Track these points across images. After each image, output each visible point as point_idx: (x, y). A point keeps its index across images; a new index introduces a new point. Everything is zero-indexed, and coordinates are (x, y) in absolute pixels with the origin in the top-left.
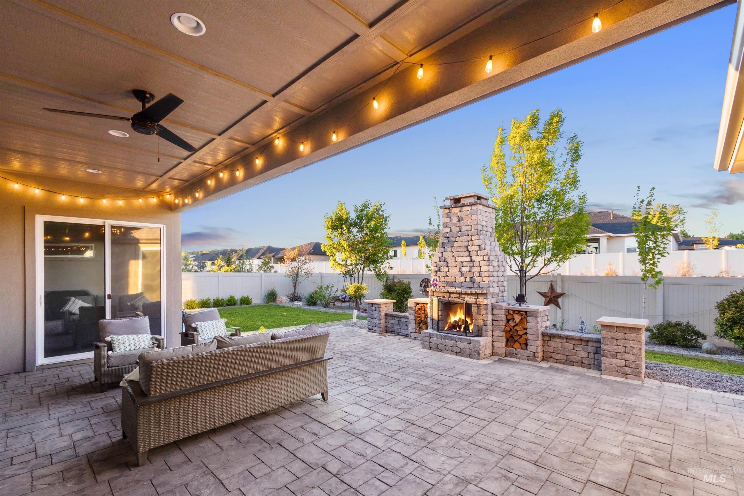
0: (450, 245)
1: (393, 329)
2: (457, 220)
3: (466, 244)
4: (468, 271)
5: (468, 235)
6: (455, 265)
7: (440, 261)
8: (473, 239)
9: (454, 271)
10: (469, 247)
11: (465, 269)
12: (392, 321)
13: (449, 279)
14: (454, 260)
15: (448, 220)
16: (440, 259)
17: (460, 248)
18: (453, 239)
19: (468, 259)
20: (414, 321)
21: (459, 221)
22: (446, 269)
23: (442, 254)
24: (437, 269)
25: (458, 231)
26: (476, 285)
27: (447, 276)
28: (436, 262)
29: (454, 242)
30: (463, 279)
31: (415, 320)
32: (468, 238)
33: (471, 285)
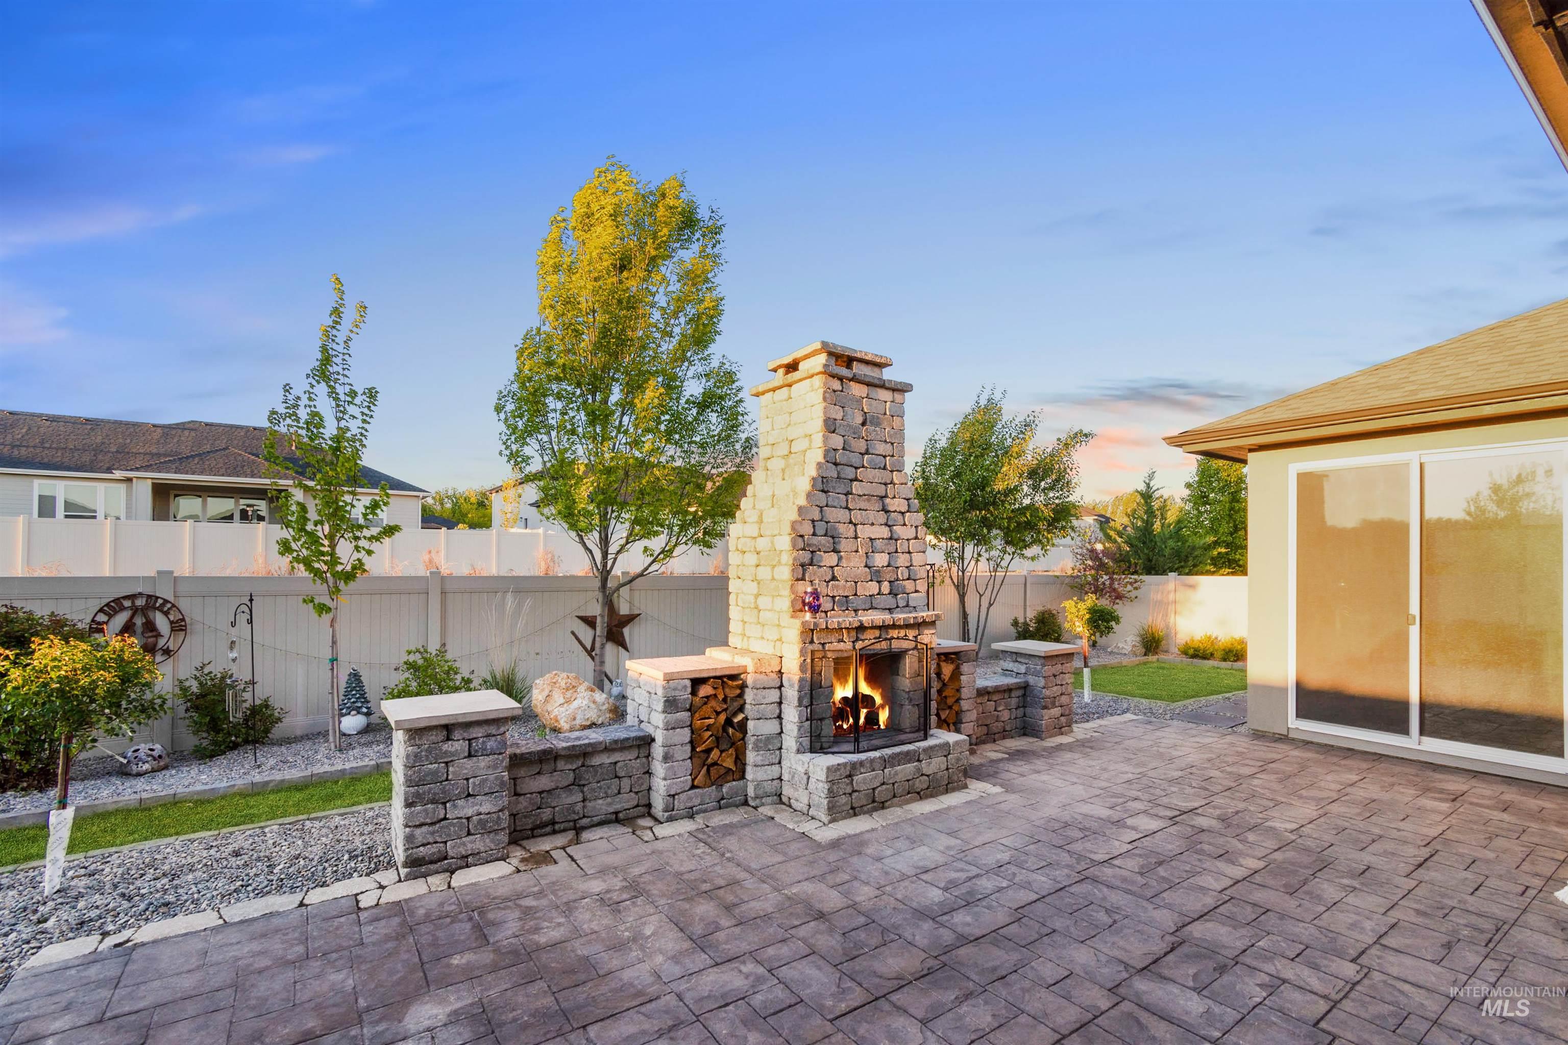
0: (842, 488)
2: (859, 420)
3: (881, 491)
4: (886, 564)
5: (885, 468)
6: (854, 549)
7: (814, 534)
8: (896, 481)
9: (854, 565)
10: (887, 501)
11: (880, 560)
13: (841, 588)
14: (851, 534)
15: (837, 413)
16: (814, 526)
17: (869, 500)
18: (849, 473)
19: (885, 532)
20: (688, 748)
21: (864, 424)
22: (831, 559)
23: (821, 511)
24: (806, 556)
25: (863, 451)
26: (902, 603)
27: (834, 578)
28: (802, 536)
29: (852, 480)
30: (873, 588)
31: (691, 742)
32: (885, 476)
33: (890, 602)
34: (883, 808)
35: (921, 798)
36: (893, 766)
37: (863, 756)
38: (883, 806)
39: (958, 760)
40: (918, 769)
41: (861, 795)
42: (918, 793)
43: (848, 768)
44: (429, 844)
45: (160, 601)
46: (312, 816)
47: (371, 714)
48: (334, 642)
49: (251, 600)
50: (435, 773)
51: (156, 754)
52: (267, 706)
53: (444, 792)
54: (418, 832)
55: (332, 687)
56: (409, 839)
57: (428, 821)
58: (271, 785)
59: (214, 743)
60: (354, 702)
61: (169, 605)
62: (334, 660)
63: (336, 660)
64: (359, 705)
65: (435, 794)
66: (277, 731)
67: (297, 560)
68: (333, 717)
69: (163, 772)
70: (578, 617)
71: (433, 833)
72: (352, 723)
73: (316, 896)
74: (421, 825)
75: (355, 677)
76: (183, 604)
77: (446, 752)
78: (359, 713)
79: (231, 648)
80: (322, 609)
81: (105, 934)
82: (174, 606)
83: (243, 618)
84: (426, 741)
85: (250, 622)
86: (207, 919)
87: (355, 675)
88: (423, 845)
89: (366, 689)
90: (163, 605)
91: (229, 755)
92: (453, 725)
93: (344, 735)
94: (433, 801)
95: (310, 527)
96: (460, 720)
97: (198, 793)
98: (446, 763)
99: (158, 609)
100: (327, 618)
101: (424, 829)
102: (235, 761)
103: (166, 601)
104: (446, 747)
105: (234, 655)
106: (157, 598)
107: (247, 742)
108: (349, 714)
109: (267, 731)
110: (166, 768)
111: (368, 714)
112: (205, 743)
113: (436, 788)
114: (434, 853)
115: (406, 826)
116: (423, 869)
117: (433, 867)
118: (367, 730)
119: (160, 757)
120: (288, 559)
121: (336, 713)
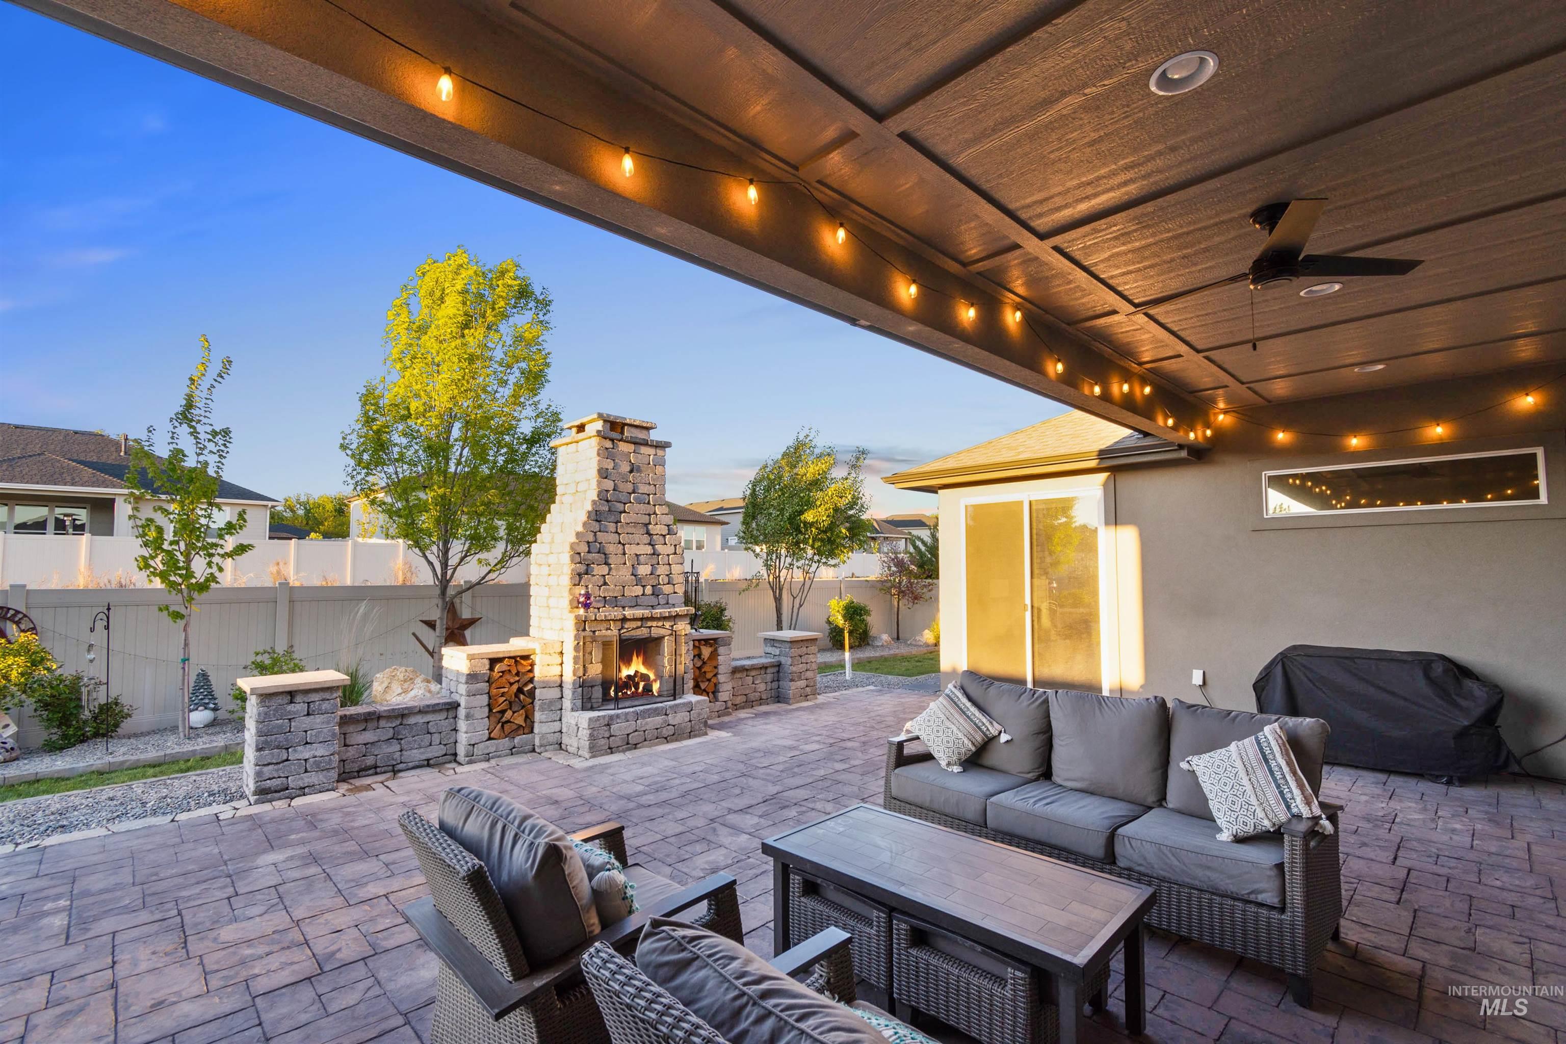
0: (612, 518)
1: (370, 761)
2: (628, 469)
3: (645, 519)
4: (649, 573)
5: (649, 503)
6: (623, 562)
7: (589, 552)
8: (658, 512)
9: (624, 574)
10: (650, 527)
11: (644, 570)
12: (369, 736)
13: (611, 591)
14: (620, 551)
15: (610, 465)
16: (589, 547)
17: (635, 527)
18: (620, 507)
19: (649, 550)
20: (487, 709)
21: (631, 472)
22: (604, 570)
23: (595, 535)
24: (582, 568)
25: (630, 491)
26: (662, 602)
27: (605, 584)
28: (579, 554)
29: (621, 513)
30: (638, 590)
31: (489, 705)
32: (650, 509)
33: (653, 600)
34: (635, 748)
35: (668, 742)
36: (644, 718)
37: (620, 711)
38: (635, 746)
39: (699, 714)
40: (665, 721)
41: (617, 739)
42: (666, 738)
43: (607, 719)
44: (274, 778)
45: (12, 612)
46: (172, 776)
47: (217, 710)
48: (186, 644)
49: (109, 609)
50: (281, 726)
51: (8, 746)
52: (117, 704)
53: (287, 740)
54: (266, 769)
55: (183, 684)
56: (258, 774)
57: (274, 761)
58: (128, 764)
59: (65, 737)
60: (202, 699)
61: (20, 616)
62: (185, 660)
63: (188, 660)
64: (207, 701)
65: (280, 742)
66: (126, 726)
67: (154, 574)
68: (183, 710)
69: (17, 762)
70: (422, 621)
71: (277, 770)
72: (199, 717)
73: (182, 817)
74: (269, 764)
75: (204, 677)
76: (34, 614)
77: (289, 712)
78: (206, 708)
79: (89, 651)
80: (177, 616)
81: (17, 844)
82: (25, 616)
83: (100, 625)
84: (275, 703)
85: (107, 628)
86: (99, 832)
87: (204, 675)
88: (269, 779)
89: (214, 688)
90: (14, 615)
91: (79, 747)
92: (296, 691)
93: (192, 728)
94: (278, 747)
95: (166, 546)
96: (301, 688)
97: (59, 771)
98: (290, 720)
99: (9, 619)
100: (181, 623)
101: (271, 767)
102: (86, 751)
103: (17, 612)
104: (290, 708)
105: (91, 656)
106: (9, 609)
107: (96, 735)
108: (197, 709)
109: (117, 725)
110: (17, 759)
111: (215, 709)
112: (54, 738)
113: (281, 738)
114: (278, 785)
115: (257, 765)
116: (269, 796)
117: (277, 795)
118: (213, 724)
119: (12, 749)
120: (144, 573)
121: (186, 705)
